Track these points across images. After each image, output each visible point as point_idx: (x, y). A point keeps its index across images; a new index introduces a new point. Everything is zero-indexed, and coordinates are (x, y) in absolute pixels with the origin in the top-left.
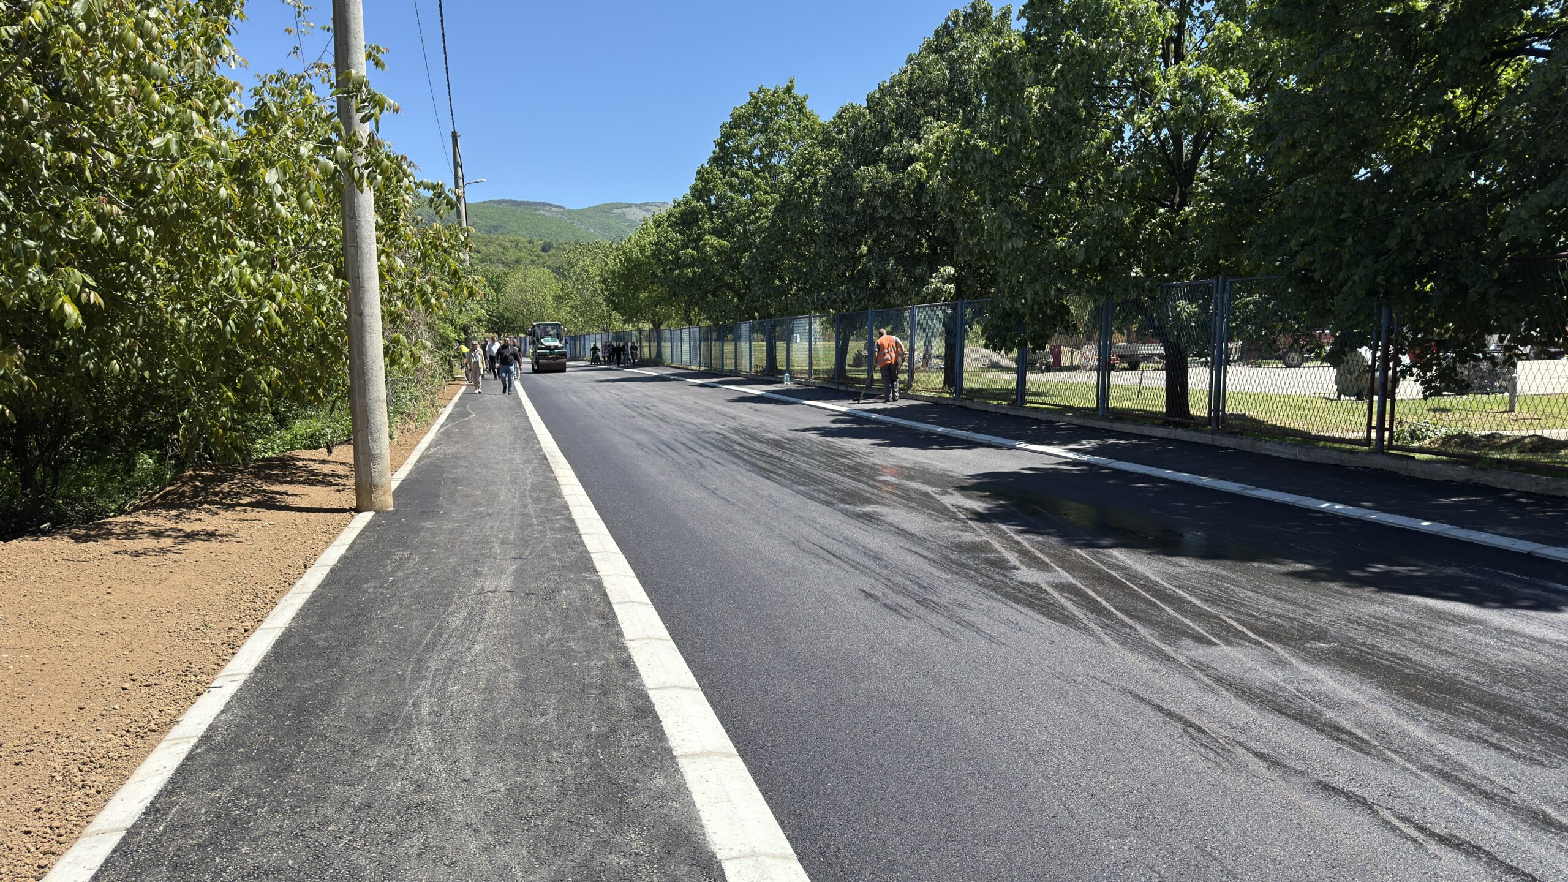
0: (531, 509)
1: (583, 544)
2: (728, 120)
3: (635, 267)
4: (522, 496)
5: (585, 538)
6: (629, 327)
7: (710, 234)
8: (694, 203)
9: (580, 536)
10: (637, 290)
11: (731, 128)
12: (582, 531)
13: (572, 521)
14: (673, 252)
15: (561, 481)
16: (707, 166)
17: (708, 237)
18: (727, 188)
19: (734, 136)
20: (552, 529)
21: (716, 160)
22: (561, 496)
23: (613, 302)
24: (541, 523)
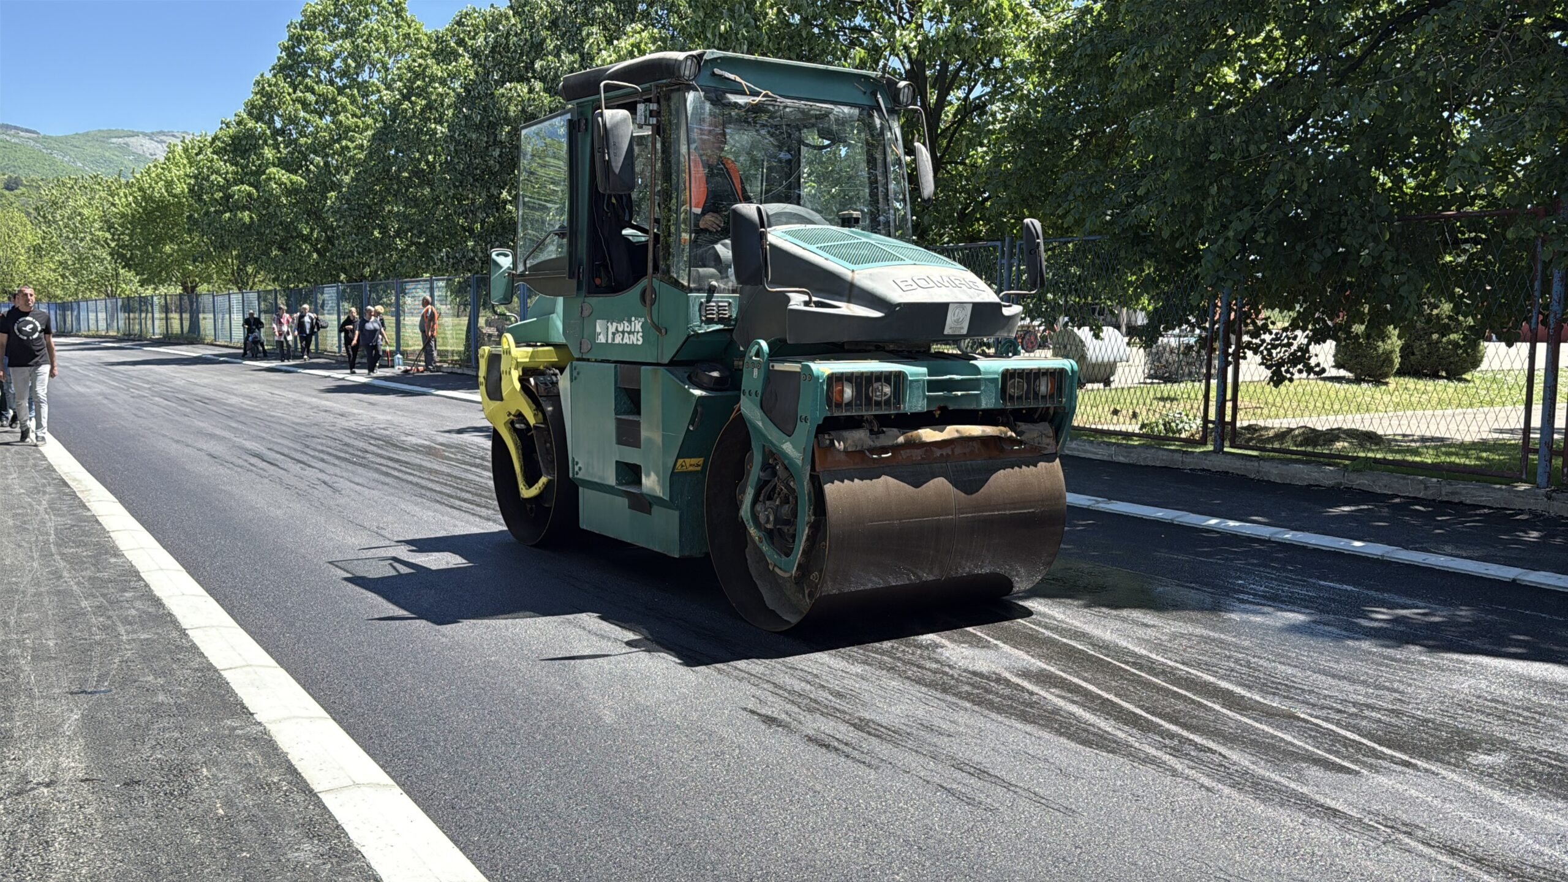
0: (70, 580)
1: (194, 649)
2: (298, 19)
3: (157, 209)
4: (46, 555)
5: (196, 636)
6: (149, 291)
7: (274, 165)
8: (251, 124)
9: (183, 633)
10: (160, 240)
11: (303, 29)
12: (185, 623)
13: (158, 602)
14: (221, 188)
15: (108, 523)
16: (269, 76)
17: (273, 170)
18: (300, 106)
19: (307, 39)
20: (126, 621)
21: (282, 69)
22: (116, 553)
23: (123, 256)
24: (99, 610)
